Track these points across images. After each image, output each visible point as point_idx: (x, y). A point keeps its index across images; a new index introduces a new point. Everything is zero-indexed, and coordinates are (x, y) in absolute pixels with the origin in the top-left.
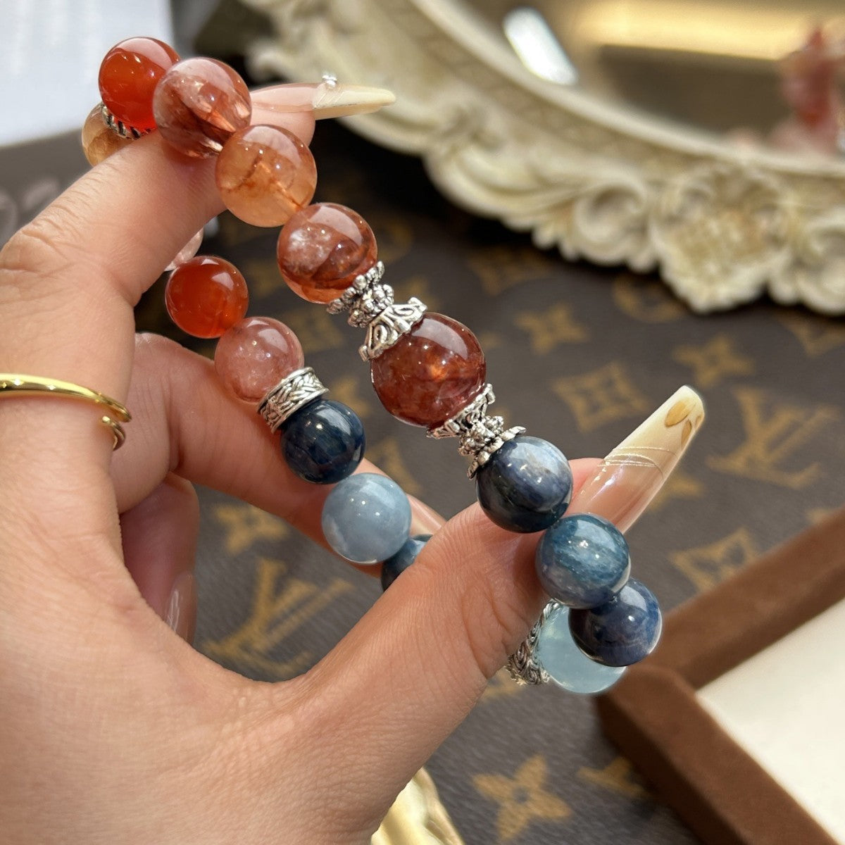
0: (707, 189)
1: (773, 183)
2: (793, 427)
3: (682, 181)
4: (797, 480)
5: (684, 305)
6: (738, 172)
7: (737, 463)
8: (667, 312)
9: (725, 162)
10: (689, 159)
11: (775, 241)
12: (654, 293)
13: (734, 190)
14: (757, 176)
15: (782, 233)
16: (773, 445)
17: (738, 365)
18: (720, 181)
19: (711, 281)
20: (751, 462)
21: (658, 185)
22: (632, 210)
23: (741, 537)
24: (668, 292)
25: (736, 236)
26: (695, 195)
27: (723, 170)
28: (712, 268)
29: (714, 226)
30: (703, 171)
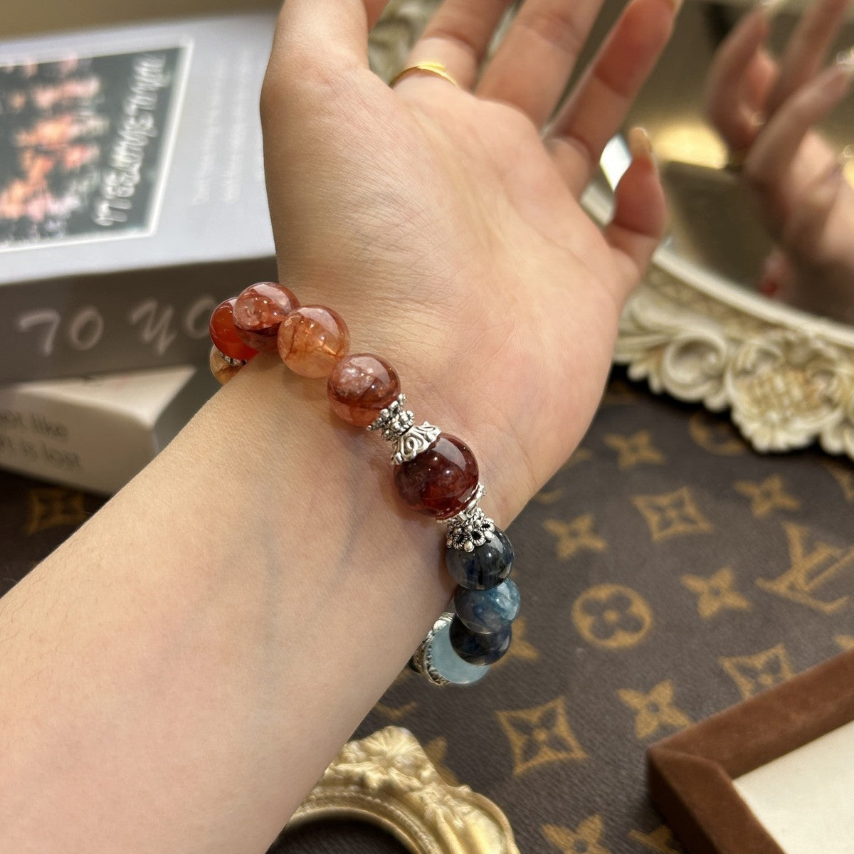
0: (777, 351)
1: (832, 353)
2: (831, 561)
3: (756, 342)
4: (829, 608)
5: (747, 444)
6: (804, 341)
7: (780, 587)
8: (733, 448)
9: (794, 331)
10: (765, 325)
11: (829, 402)
12: (723, 430)
13: (799, 355)
14: (819, 345)
15: (837, 396)
16: (812, 575)
17: (789, 502)
18: (788, 346)
19: (773, 426)
20: (792, 587)
21: (736, 342)
22: (712, 359)
23: (779, 651)
24: (736, 432)
25: (797, 393)
26: (766, 355)
27: (791, 337)
28: (774, 416)
29: (779, 383)
30: (776, 335)
